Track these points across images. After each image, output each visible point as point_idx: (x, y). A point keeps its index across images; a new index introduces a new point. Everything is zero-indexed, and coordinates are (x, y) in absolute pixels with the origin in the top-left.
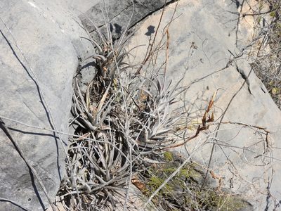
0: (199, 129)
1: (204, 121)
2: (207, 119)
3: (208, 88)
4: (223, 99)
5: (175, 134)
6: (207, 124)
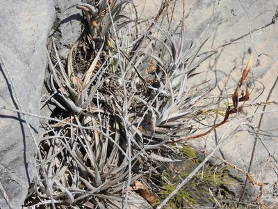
0: (229, 112)
1: (235, 99)
2: (240, 96)
3: (250, 51)
5: (195, 120)
6: (240, 104)
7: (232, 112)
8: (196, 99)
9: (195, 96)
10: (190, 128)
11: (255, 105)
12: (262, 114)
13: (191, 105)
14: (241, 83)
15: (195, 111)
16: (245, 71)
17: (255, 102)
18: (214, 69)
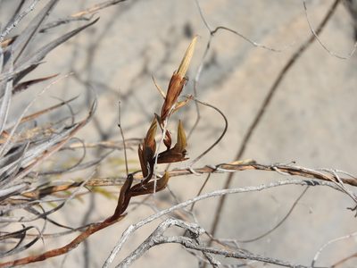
0: (130, 191)
1: (147, 157)
2: (161, 148)
4: (250, 73)
5: (34, 211)
6: (159, 169)
7: (138, 191)
8: (37, 151)
9: (33, 143)
10: (21, 235)
11: (200, 171)
12: (223, 197)
13: (22, 169)
14: (165, 112)
15: (33, 187)
16: (174, 79)
17: (200, 165)
18: (84, 77)
